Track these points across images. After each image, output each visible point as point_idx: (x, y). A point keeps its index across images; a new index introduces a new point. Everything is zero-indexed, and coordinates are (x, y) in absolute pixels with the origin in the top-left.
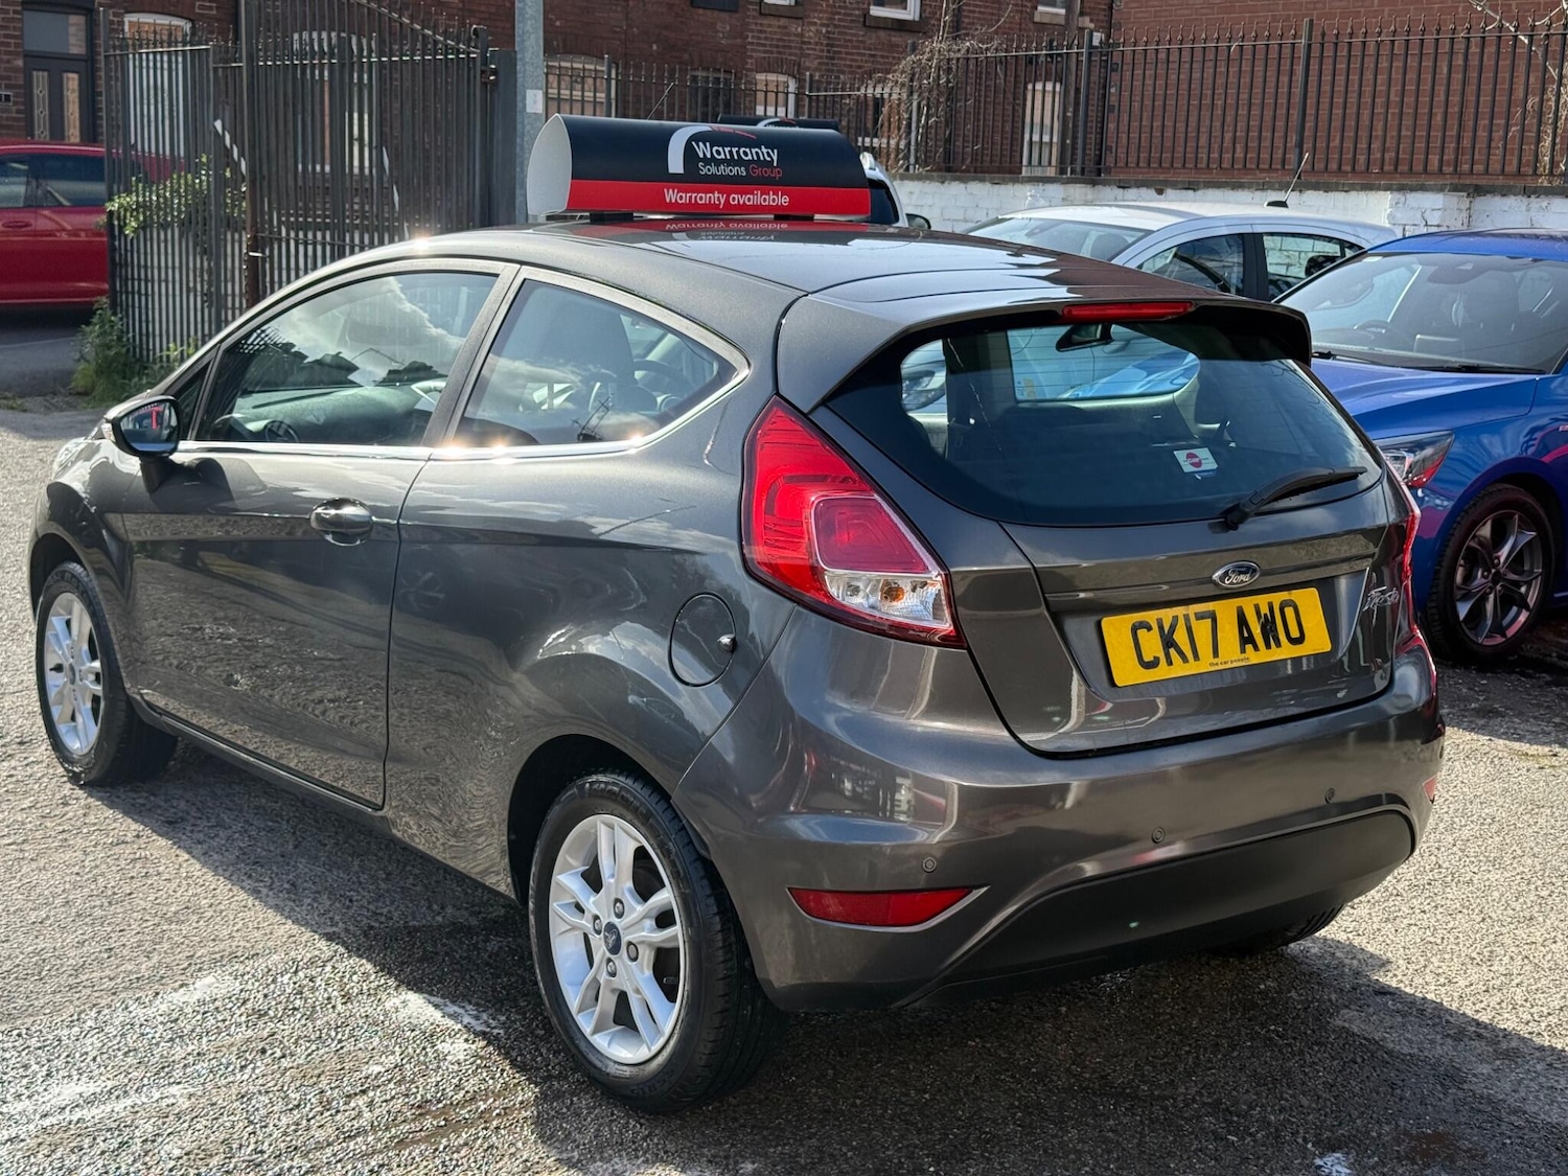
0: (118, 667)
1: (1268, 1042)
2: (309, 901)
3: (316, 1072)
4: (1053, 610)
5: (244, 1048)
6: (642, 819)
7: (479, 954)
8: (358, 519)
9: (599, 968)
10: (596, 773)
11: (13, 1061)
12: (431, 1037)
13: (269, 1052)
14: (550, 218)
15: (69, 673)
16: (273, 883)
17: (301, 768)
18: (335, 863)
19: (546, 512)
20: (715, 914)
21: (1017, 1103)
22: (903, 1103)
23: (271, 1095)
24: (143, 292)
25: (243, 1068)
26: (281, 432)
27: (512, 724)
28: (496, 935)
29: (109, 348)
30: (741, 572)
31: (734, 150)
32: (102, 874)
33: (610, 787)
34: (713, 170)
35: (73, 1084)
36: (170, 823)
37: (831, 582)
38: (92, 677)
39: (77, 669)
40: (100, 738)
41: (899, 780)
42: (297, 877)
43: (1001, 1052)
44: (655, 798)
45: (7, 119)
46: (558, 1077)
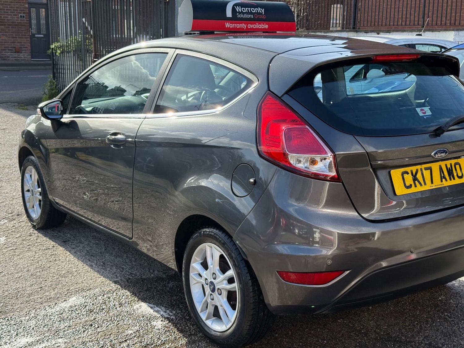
0: (46, 190)
1: (446, 320)
2: (109, 269)
3: (109, 333)
4: (373, 167)
5: (85, 324)
6: (222, 245)
7: (166, 288)
8: (122, 139)
9: (208, 297)
10: (205, 228)
11: (5, 329)
12: (150, 319)
13: (93, 325)
14: (186, 34)
15: (32, 192)
16: (97, 263)
17: (106, 225)
18: (118, 255)
19: (187, 136)
20: (250, 280)
21: (358, 344)
22: (317, 344)
23: (93, 342)
24: (63, 73)
25: (84, 331)
26: (97, 111)
27: (175, 209)
28: (172, 281)
29: (53, 90)
30: (257, 156)
31: (249, 9)
32: (41, 260)
33: (210, 233)
34: (242, 16)
35: (25, 338)
36: (64, 242)
37: (291, 158)
38: (39, 194)
39: (34, 191)
40: (41, 214)
41: (314, 230)
42: (105, 260)
43: (350, 324)
44: (227, 237)
45: (24, 23)
46: (194, 335)
